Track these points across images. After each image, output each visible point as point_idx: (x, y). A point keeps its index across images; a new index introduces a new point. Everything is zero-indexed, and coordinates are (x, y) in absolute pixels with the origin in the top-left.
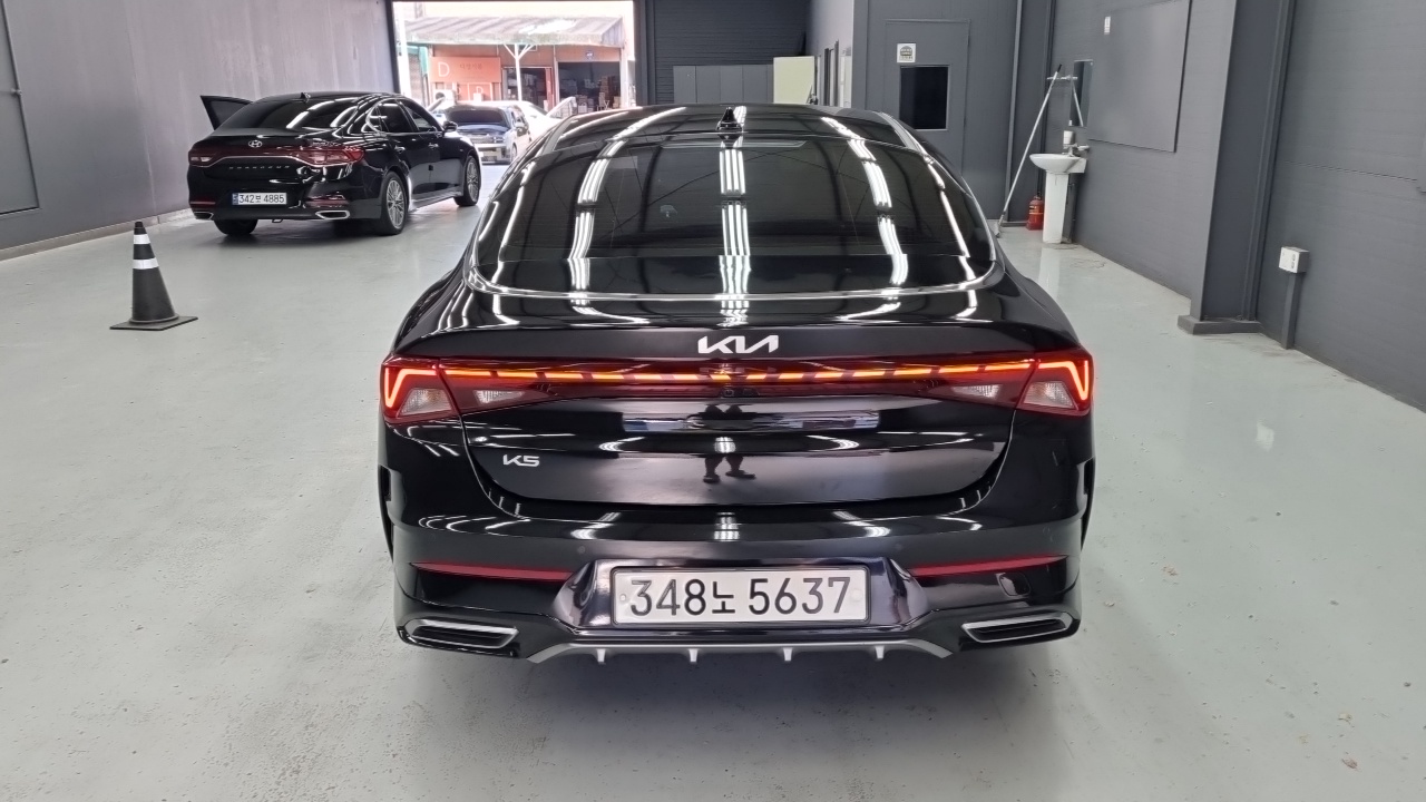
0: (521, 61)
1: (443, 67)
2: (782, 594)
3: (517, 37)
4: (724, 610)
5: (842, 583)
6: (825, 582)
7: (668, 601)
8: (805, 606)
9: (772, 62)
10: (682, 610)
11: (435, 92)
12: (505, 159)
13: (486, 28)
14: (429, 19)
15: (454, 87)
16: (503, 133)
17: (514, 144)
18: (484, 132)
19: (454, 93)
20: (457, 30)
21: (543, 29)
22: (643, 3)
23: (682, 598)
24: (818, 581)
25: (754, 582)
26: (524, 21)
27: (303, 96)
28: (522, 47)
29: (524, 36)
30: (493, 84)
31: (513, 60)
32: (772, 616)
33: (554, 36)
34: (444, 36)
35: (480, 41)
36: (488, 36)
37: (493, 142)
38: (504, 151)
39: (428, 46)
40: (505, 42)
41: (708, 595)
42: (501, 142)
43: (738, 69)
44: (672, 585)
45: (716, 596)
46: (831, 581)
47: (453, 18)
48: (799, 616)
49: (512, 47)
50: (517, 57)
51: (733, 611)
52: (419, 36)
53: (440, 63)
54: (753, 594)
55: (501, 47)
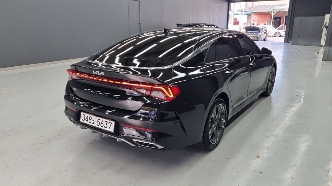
0: (273, 16)
1: (256, 17)
2: (102, 123)
3: (273, 10)
4: (93, 123)
5: (111, 124)
6: (108, 123)
7: (87, 119)
8: (105, 126)
9: (325, 16)
10: (88, 121)
11: (253, 23)
12: (257, 39)
13: (267, 8)
14: (254, 6)
15: (257, 22)
16: (258, 33)
17: (261, 36)
18: (253, 33)
19: (257, 23)
20: (259, 8)
21: (281, 8)
22: (292, 1)
23: (89, 119)
24: (107, 122)
25: (98, 119)
26: (278, 5)
27: (189, 24)
28: (274, 12)
29: (276, 9)
30: (267, 21)
31: (272, 15)
32: (100, 127)
33: (284, 9)
34: (255, 10)
35: (264, 11)
36: (266, 10)
37: (255, 35)
38: (257, 37)
39: (253, 12)
40: (270, 11)
41: (92, 120)
42: (257, 35)
43: (314, 17)
44: (88, 117)
45: (93, 121)
46: (109, 123)
47: (260, 5)
48: (103, 128)
49: (272, 12)
50: (273, 15)
51: (94, 124)
52: (249, 10)
53: (255, 16)
54: (98, 122)
55: (269, 12)
